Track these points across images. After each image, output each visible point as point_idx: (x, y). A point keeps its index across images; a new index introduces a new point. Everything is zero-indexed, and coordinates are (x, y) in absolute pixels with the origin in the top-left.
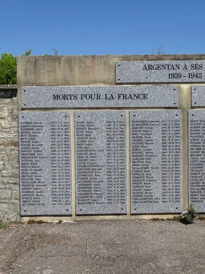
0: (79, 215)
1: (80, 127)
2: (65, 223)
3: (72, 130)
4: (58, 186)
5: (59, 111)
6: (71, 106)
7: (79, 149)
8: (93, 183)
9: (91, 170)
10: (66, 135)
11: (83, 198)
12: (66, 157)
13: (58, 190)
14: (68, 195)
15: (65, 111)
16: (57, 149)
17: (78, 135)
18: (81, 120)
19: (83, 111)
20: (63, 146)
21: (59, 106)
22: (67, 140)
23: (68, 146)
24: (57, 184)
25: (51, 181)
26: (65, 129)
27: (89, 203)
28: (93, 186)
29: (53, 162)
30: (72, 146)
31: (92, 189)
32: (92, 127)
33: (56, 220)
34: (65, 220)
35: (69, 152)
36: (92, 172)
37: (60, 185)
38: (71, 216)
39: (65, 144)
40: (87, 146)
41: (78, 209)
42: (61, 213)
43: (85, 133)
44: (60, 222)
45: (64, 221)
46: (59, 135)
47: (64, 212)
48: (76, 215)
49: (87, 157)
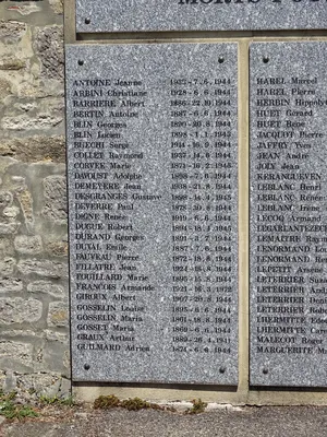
0: (259, 388)
1: (267, 96)
2: (213, 412)
3: (241, 106)
4: (192, 293)
5: (198, 42)
6: (239, 24)
7: (264, 172)
8: (307, 286)
9: (303, 242)
10: (220, 124)
11: (275, 332)
12: (219, 198)
13: (191, 305)
14: (225, 322)
15: (219, 41)
16: (190, 171)
17: (260, 124)
18: (271, 72)
19: (279, 42)
20: (212, 160)
21: (198, 27)
22: (224, 138)
23: (226, 161)
24: (191, 285)
25: (171, 273)
26: (220, 103)
27: (296, 350)
28: (308, 295)
29: (178, 213)
30: (239, 160)
31: (307, 306)
32: (311, 98)
33: (185, 400)
34: (214, 402)
35: (229, 181)
36: (307, 249)
37: (199, 289)
38: (233, 388)
39: (218, 155)
40: (293, 162)
41: (257, 369)
42: (199, 380)
43: (284, 117)
44: (199, 407)
45: (212, 405)
46: (197, 124)
47: (211, 376)
48: (252, 388)
49: (289, 197)
